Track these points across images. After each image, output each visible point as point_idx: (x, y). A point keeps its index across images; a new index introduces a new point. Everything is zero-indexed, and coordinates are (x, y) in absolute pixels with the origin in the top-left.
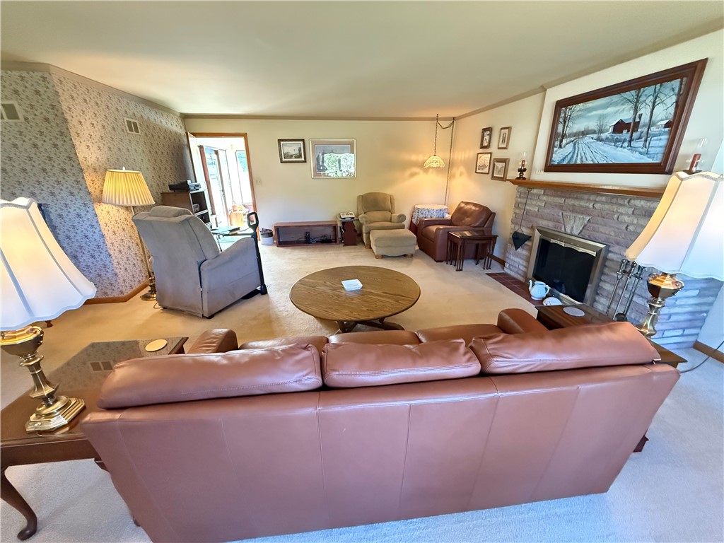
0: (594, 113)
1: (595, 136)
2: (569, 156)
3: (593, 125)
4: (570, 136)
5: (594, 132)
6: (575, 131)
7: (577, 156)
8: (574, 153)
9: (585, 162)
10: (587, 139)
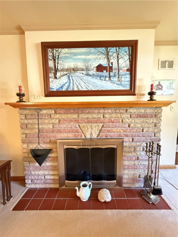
0: (79, 57)
1: (84, 72)
2: (67, 85)
3: (80, 65)
4: (62, 70)
5: (83, 70)
6: (66, 67)
7: (73, 85)
8: (70, 83)
9: (81, 89)
10: (78, 74)
